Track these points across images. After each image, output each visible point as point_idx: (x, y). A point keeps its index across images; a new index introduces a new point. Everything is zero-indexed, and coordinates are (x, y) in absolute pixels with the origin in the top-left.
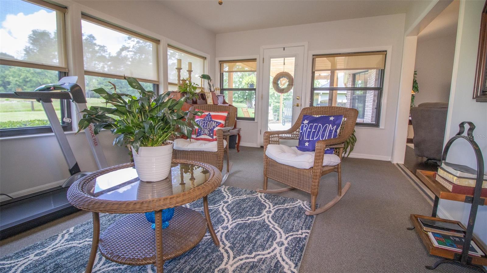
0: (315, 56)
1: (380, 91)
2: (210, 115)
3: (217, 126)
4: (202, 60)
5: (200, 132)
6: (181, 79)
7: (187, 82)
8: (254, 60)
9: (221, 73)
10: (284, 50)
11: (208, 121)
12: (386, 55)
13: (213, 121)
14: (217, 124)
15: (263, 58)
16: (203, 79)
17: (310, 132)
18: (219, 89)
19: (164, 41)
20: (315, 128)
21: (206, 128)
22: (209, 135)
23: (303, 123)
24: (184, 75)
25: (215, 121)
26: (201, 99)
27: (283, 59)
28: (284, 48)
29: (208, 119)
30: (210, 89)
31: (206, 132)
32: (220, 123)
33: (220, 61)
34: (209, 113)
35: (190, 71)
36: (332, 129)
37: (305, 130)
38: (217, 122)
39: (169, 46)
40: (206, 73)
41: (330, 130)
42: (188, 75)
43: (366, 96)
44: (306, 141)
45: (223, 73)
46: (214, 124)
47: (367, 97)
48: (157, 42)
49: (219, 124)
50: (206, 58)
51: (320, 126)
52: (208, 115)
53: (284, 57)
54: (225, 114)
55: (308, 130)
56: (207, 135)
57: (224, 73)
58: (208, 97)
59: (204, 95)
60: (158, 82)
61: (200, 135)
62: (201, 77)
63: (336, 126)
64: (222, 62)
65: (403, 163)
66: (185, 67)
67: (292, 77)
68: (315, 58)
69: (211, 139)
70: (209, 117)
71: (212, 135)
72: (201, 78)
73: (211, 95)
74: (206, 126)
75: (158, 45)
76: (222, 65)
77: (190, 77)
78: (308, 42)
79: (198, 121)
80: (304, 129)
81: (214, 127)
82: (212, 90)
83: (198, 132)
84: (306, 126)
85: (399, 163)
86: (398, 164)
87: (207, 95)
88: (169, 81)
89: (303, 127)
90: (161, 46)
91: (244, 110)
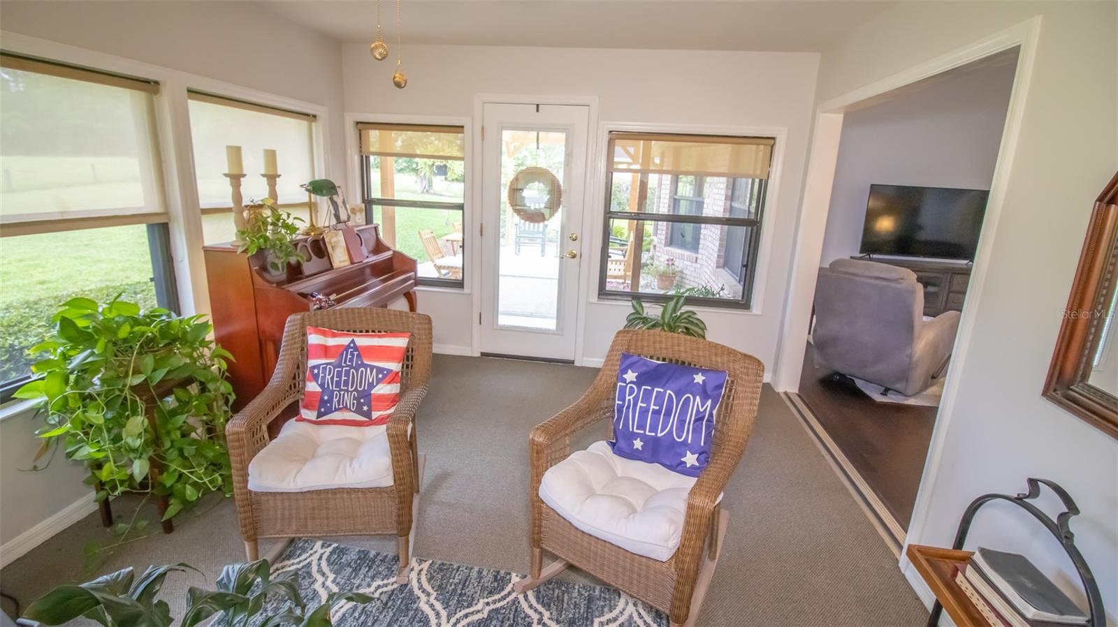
0: (616, 136)
1: (755, 228)
2: (356, 348)
3: (379, 381)
4: (303, 124)
5: (327, 402)
6: (246, 202)
7: (267, 213)
8: (458, 128)
9: (362, 157)
10: (538, 111)
11: (351, 367)
12: (772, 147)
13: (366, 366)
14: (380, 376)
15: (483, 128)
16: (312, 195)
17: (644, 412)
18: (360, 211)
19: (173, 81)
20: (659, 401)
21: (347, 391)
22: (359, 411)
23: (624, 381)
24: (255, 190)
25: (372, 368)
26: (314, 257)
27: (535, 133)
28: (538, 105)
29: (351, 360)
30: (337, 217)
31: (349, 399)
32: (389, 371)
33: (357, 123)
34: (350, 339)
35: (272, 178)
36: (701, 410)
37: (629, 400)
38: (380, 370)
39: (194, 93)
40: (321, 175)
41: (698, 411)
42: (267, 188)
43: (703, 203)
44: (635, 436)
45: (367, 158)
46: (371, 376)
47: (705, 206)
48: (149, 86)
49: (385, 376)
50: (315, 116)
51: (670, 395)
52: (348, 347)
53: (539, 128)
54: (401, 342)
55: (640, 404)
56: (350, 410)
57: (372, 158)
58: (332, 247)
59: (321, 243)
60: (166, 213)
61: (329, 411)
62: (308, 190)
63: (710, 401)
64: (362, 126)
65: (797, 392)
66: (253, 165)
67: (558, 182)
68: (615, 139)
69: (366, 422)
70: (352, 354)
71: (365, 408)
72: (307, 193)
73: (342, 238)
74: (346, 383)
75: (155, 98)
76: (363, 132)
77: (273, 194)
78: (600, 98)
79: (317, 367)
80: (627, 398)
81: (371, 386)
82: (343, 216)
83: (323, 402)
84: (632, 390)
85: (789, 390)
86: (786, 393)
87: (330, 242)
88: (204, 203)
89: (623, 390)
90: (165, 101)
91: (424, 237)
